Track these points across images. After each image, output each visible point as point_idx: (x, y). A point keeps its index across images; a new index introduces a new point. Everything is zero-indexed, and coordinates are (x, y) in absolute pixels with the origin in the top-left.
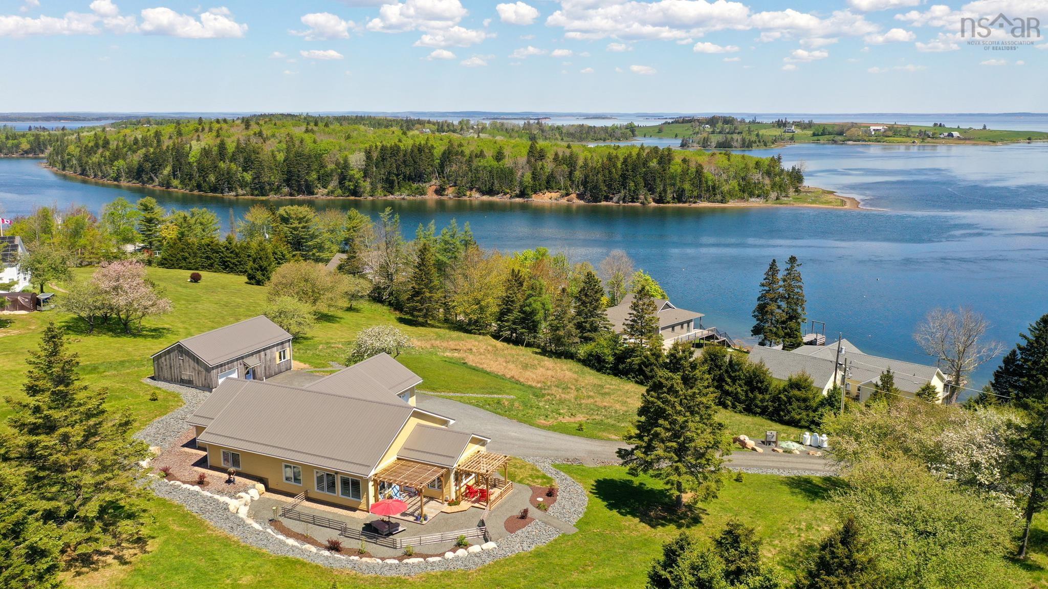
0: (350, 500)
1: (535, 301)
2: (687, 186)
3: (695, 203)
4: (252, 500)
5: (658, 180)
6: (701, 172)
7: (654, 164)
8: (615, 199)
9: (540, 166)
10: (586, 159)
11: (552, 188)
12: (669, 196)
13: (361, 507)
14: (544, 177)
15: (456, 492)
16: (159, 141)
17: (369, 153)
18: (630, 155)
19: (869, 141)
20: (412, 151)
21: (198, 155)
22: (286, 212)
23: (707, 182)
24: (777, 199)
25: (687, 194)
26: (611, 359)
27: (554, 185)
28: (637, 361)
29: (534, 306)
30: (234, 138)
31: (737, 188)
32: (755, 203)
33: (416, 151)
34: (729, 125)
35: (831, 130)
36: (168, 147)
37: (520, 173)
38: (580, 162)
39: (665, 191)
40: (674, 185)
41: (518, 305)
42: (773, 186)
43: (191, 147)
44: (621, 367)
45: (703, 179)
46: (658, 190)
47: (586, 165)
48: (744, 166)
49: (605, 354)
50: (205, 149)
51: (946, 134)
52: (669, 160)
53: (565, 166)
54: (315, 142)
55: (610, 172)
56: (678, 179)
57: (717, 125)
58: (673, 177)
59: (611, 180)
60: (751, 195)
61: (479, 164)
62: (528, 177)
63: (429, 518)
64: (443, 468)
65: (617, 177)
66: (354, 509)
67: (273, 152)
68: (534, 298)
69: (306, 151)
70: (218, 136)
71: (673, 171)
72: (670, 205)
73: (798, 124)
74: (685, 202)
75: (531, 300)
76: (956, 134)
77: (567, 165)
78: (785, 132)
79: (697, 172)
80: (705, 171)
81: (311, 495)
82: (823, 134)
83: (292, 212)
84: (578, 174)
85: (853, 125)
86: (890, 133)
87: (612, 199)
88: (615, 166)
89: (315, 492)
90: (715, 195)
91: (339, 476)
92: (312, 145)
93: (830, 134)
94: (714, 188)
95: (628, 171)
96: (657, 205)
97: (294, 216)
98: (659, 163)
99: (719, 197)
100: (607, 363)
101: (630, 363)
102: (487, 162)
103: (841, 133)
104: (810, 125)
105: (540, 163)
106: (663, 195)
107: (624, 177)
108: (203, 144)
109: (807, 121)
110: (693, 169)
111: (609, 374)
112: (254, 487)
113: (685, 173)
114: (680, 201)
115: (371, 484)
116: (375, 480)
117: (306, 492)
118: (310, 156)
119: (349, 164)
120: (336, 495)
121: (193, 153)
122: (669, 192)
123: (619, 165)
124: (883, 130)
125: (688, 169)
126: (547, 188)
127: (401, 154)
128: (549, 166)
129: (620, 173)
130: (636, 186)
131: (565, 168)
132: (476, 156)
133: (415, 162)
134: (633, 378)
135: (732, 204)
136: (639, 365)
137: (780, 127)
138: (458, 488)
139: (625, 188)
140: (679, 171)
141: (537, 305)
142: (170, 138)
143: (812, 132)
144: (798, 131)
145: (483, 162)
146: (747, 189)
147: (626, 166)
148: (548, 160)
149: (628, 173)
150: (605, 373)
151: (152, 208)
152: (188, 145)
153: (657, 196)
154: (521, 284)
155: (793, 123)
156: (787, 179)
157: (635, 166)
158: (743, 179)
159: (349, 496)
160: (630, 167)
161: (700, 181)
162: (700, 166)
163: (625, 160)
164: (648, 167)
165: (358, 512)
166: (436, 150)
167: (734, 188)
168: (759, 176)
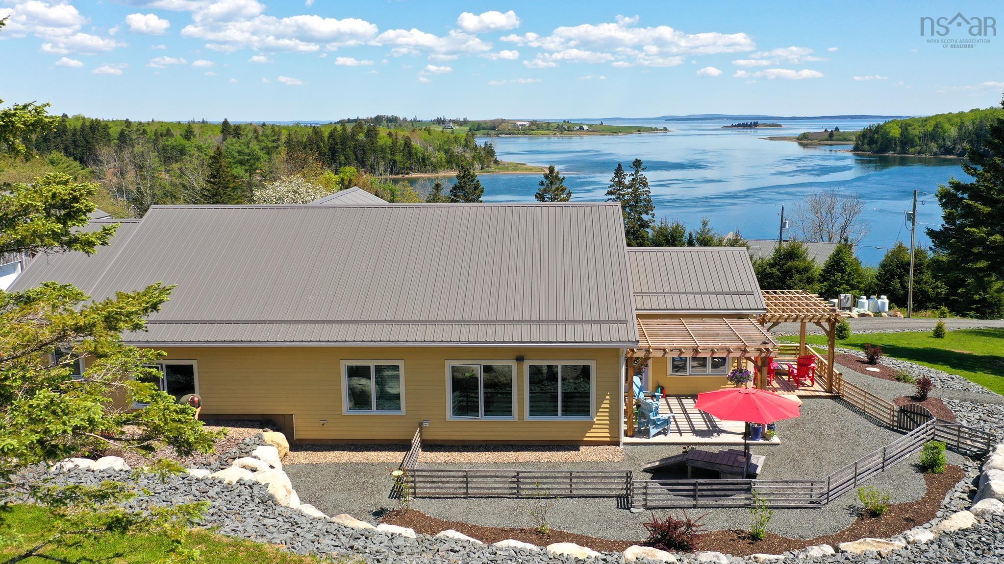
0: (556, 423)
2: (398, 157)
3: (407, 174)
6: (410, 144)
7: (361, 137)
10: (290, 135)
12: (381, 169)
13: (593, 435)
19: (518, 134)
23: (416, 153)
25: (399, 165)
31: (444, 160)
34: (393, 123)
35: (484, 125)
40: (385, 157)
45: (413, 151)
46: (369, 162)
47: (290, 140)
48: (446, 139)
51: (578, 127)
52: (376, 135)
56: (388, 151)
57: (382, 124)
58: (383, 150)
61: (167, 143)
71: (381, 143)
73: (454, 122)
74: (397, 174)
76: (585, 127)
78: (445, 128)
79: (406, 144)
80: (413, 143)
81: (435, 433)
82: (478, 129)
85: (503, 121)
86: (534, 127)
88: (321, 140)
89: (448, 422)
90: (425, 166)
91: (526, 365)
93: (484, 129)
94: (424, 159)
95: (337, 144)
98: (367, 136)
99: (429, 168)
103: (493, 128)
104: (465, 122)
106: (375, 166)
107: (333, 151)
109: (462, 119)
110: (401, 142)
112: (261, 442)
113: (394, 144)
114: (392, 174)
115: (624, 368)
117: (420, 428)
120: (513, 418)
122: (380, 164)
123: (326, 139)
124: (527, 125)
125: (397, 142)
127: (70, 134)
130: (346, 159)
132: (161, 135)
133: (88, 142)
135: (442, 174)
137: (439, 124)
139: (335, 162)
140: (388, 143)
143: (468, 128)
144: (455, 127)
145: (171, 142)
146: (453, 161)
147: (334, 140)
149: (337, 147)
153: (369, 169)
155: (450, 121)
156: (483, 154)
157: (344, 139)
158: (446, 152)
159: (554, 412)
160: (339, 141)
161: (410, 153)
162: (408, 138)
163: (332, 135)
164: (357, 140)
165: (582, 448)
166: (112, 129)
167: (441, 159)
168: (460, 149)
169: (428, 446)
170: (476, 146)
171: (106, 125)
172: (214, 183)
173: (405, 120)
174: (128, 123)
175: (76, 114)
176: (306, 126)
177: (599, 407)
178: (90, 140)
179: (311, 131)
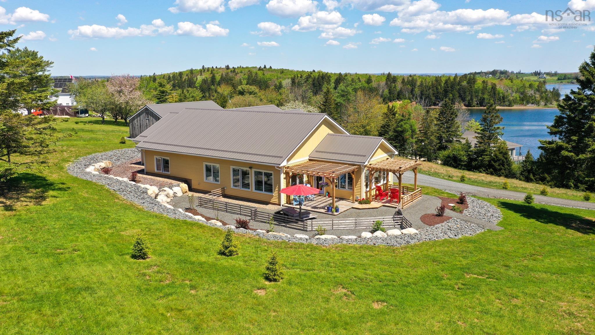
0: (263, 194)
1: (405, 124)
2: (486, 96)
4: (175, 196)
5: (467, 93)
6: (495, 88)
7: (464, 83)
8: (440, 105)
9: (394, 86)
10: (422, 82)
11: (401, 99)
12: (475, 103)
13: (273, 200)
14: (396, 93)
15: (366, 193)
16: (181, 77)
17: (294, 79)
18: (449, 78)
20: (318, 78)
21: (201, 83)
22: (242, 88)
23: (499, 94)
24: (545, 105)
25: (486, 101)
26: (465, 158)
27: (402, 97)
28: (487, 158)
29: (405, 126)
30: (220, 74)
31: (518, 99)
32: (530, 107)
33: (320, 78)
34: (504, 75)
35: (569, 76)
36: (185, 79)
37: (381, 91)
38: (418, 83)
39: (472, 99)
40: (477, 96)
41: (392, 128)
42: (542, 98)
43: (197, 79)
44: (474, 163)
45: (497, 92)
46: (467, 99)
47: (421, 84)
48: (522, 85)
49: (461, 155)
50: (204, 79)
52: (474, 82)
53: (409, 85)
54: (264, 74)
55: (437, 89)
56: (480, 92)
57: (496, 75)
58: (477, 91)
59: (438, 93)
60: (528, 103)
62: (386, 91)
63: (340, 211)
64: (354, 165)
65: (441, 91)
66: (267, 203)
67: (240, 79)
68: (404, 122)
69: (259, 79)
70: (211, 73)
71: (476, 87)
72: (475, 108)
73: (548, 74)
74: (484, 106)
75: (402, 123)
77: (410, 85)
78: (540, 78)
79: (492, 88)
80: (498, 87)
81: (227, 192)
82: (564, 79)
83: (246, 88)
84: (417, 91)
87: (438, 104)
88: (440, 85)
89: (232, 189)
90: (504, 102)
91: (253, 170)
92: (262, 76)
93: (569, 79)
94: (504, 98)
95: (448, 88)
96: (466, 108)
97: (247, 91)
98: (468, 83)
99: (507, 103)
100: (462, 161)
101: (482, 161)
102: (362, 84)
104: (556, 74)
105: (394, 84)
106: (471, 102)
107: (446, 92)
108: (203, 77)
109: (553, 72)
110: (490, 86)
111: (464, 169)
112: (178, 186)
113: (485, 88)
114: (481, 106)
115: (283, 176)
116: (287, 173)
117: (223, 189)
118: (260, 82)
119: (282, 86)
120: (250, 190)
121: (198, 82)
122: (474, 100)
123: (443, 85)
125: (487, 87)
126: (398, 99)
128: (399, 86)
129: (443, 89)
130: (453, 96)
131: (409, 87)
133: (320, 84)
134: (484, 171)
135: (515, 107)
136: (490, 161)
137: (536, 75)
138: (368, 189)
139: (446, 98)
140: (481, 87)
141: (407, 126)
142: (187, 75)
143: (557, 78)
144: (548, 77)
145: (359, 85)
146: (525, 99)
147: (447, 85)
148: (398, 83)
150: (460, 169)
151: (164, 85)
152: (196, 78)
153: (467, 103)
154: (394, 114)
155: (545, 73)
156: (550, 95)
157: (453, 85)
158: (522, 93)
159: (262, 190)
160: (449, 86)
161: (495, 93)
162: (495, 84)
163: (446, 82)
164: (461, 85)
165: (270, 205)
166: (332, 78)
167: (516, 98)
168: (532, 92)
169: (225, 196)
170: (547, 90)
171: (330, 76)
172: (325, 106)
173: (512, 73)
174: (340, 74)
175: (319, 70)
176: (433, 76)
177: (275, 190)
178: (321, 83)
179: (434, 79)
